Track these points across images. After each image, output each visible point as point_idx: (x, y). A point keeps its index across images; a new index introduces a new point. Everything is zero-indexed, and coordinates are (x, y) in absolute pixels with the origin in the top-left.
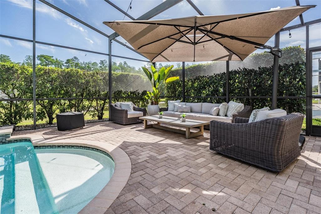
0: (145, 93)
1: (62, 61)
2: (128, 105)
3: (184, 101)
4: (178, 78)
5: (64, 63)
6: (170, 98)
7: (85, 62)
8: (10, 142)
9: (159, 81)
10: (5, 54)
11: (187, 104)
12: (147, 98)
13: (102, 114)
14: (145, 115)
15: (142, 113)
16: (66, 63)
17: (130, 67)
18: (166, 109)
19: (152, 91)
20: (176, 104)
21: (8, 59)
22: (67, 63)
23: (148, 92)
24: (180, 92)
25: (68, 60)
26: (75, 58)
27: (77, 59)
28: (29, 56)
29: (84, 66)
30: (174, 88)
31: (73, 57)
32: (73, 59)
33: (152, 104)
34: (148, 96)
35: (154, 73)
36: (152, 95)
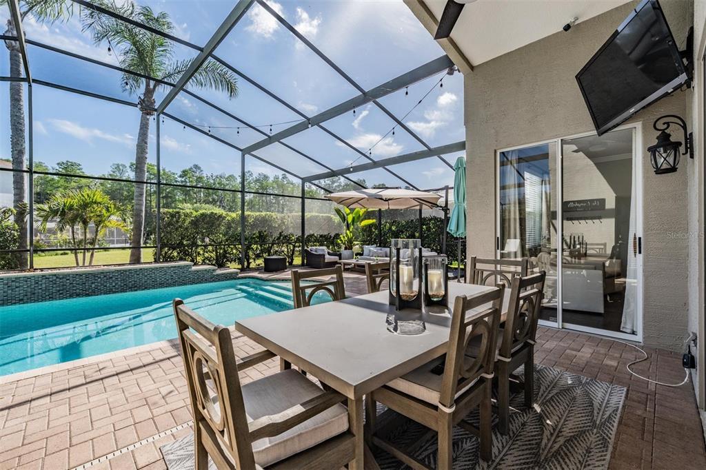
0: (337, 236)
1: (174, 174)
2: (323, 250)
3: (380, 246)
4: (374, 221)
5: (176, 176)
6: (364, 242)
7: (215, 174)
8: (239, 278)
9: (353, 224)
10: (74, 161)
11: (383, 249)
12: (340, 242)
13: (292, 260)
14: (340, 259)
15: (337, 257)
16: (180, 176)
17: (292, 184)
18: (362, 255)
19: (346, 234)
20: (372, 249)
21: (79, 169)
22: (183, 177)
23: (341, 236)
24: (376, 235)
25: (184, 172)
26: (196, 167)
27: (199, 168)
28: (118, 165)
29: (212, 182)
30: (370, 230)
31: (192, 165)
32: (191, 168)
33: (346, 249)
34: (341, 240)
35: (347, 215)
36: (346, 238)
